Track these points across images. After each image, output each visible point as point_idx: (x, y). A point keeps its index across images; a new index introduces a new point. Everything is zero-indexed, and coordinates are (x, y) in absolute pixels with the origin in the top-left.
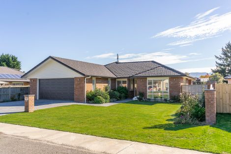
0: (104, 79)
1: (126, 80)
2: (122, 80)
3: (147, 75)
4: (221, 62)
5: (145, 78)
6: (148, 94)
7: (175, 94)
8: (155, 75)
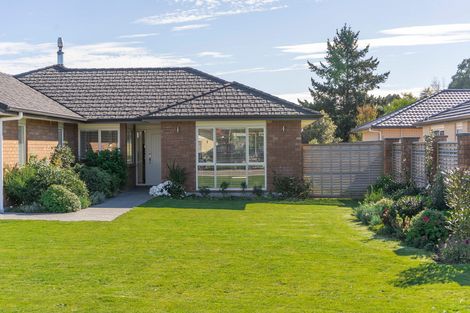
0: (42, 126)
1: (116, 127)
2: (100, 128)
3: (197, 112)
4: (322, 81)
5: (190, 121)
6: (199, 174)
7: (287, 171)
8: (224, 112)
